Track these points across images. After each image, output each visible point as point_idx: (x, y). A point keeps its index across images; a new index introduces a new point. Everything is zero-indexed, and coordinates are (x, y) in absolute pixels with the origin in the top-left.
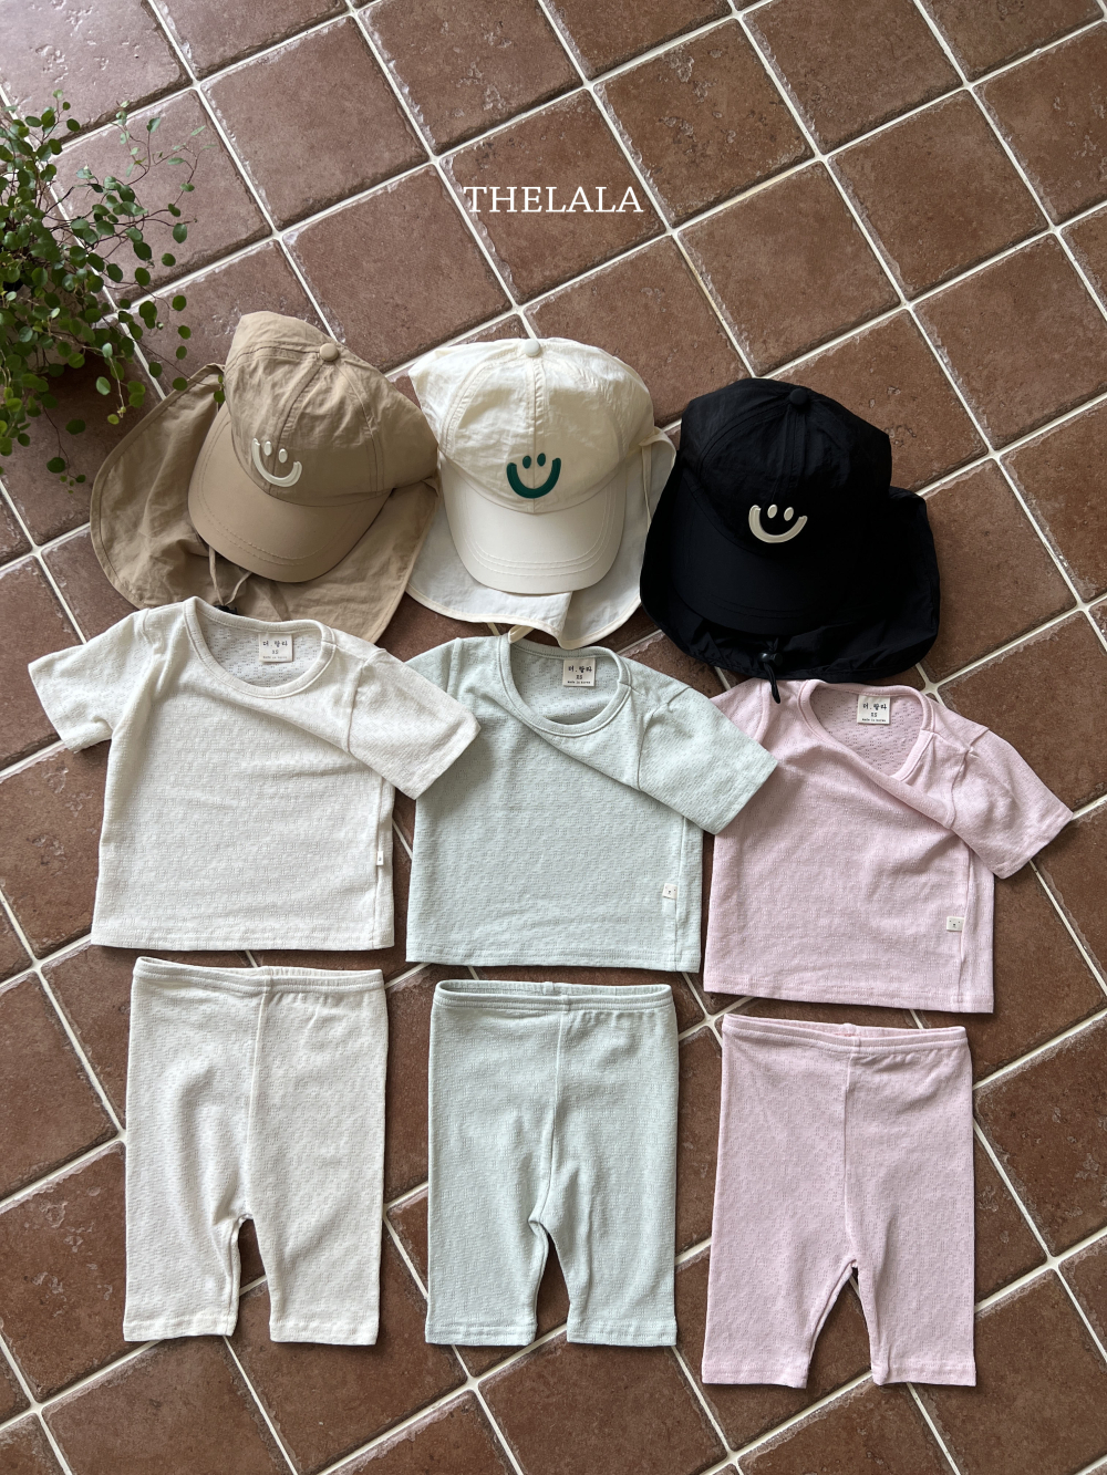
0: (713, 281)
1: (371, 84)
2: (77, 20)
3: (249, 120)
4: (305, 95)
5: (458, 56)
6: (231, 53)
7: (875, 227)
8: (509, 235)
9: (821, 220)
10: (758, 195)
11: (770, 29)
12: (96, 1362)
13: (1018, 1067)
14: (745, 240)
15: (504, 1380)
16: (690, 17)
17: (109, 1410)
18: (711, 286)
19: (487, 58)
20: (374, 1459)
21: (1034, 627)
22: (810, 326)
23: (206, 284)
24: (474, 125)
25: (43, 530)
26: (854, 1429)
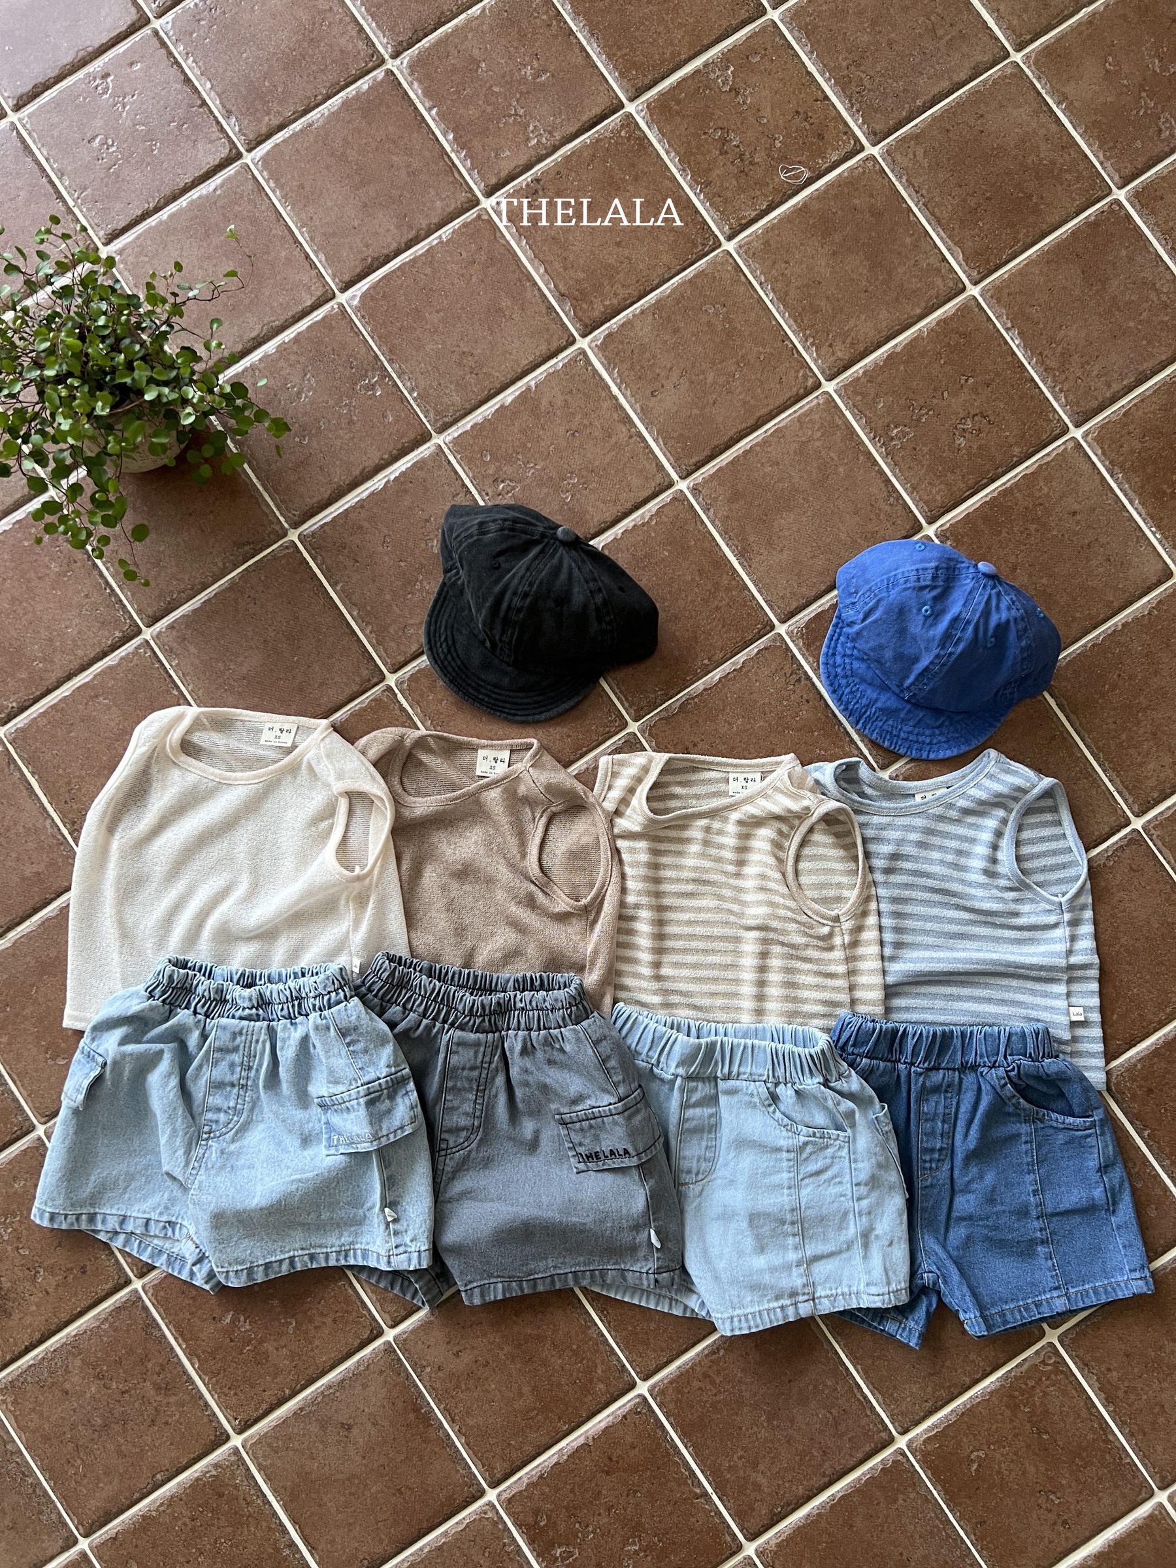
0: (773, 290)
1: (416, 135)
2: (124, 107)
3: (302, 186)
4: (352, 155)
5: (497, 95)
6: (276, 122)
7: (933, 214)
8: (565, 269)
9: (877, 214)
10: (811, 197)
11: (807, 24)
12: (287, 1391)
13: (1152, 1044)
14: (801, 244)
15: (672, 1382)
16: (725, 24)
17: (304, 1435)
18: (771, 295)
19: (528, 93)
20: (557, 1464)
21: (1131, 603)
22: (876, 324)
23: (278, 355)
24: (521, 162)
25: (150, 611)
26: (1017, 1406)
